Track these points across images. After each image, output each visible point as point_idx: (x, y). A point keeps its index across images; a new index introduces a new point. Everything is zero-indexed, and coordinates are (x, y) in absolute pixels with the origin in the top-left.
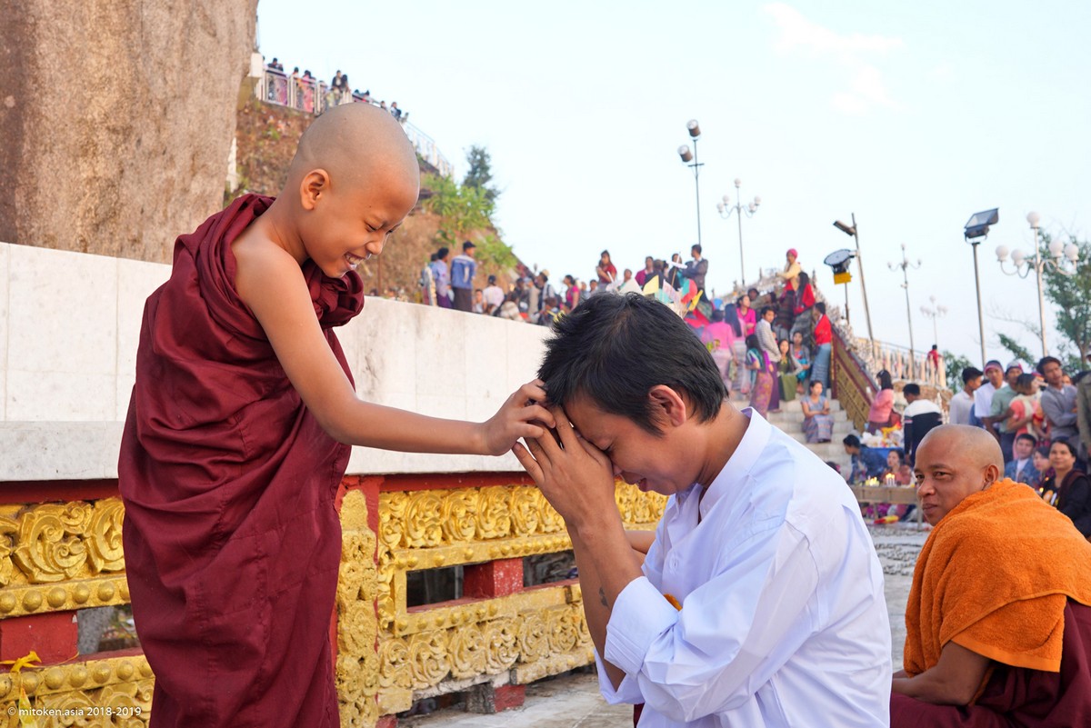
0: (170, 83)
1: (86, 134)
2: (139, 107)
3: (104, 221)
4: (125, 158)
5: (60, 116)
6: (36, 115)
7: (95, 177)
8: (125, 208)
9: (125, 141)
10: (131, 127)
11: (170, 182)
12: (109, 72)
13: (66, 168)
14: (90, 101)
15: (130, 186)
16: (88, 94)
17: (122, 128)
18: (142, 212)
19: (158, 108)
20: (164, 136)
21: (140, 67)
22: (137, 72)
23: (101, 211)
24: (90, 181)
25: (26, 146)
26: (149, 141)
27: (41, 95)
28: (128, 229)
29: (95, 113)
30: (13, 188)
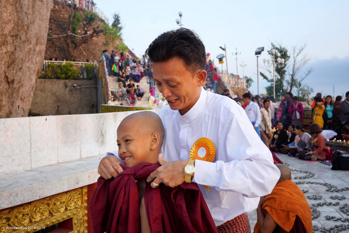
0: (29, 19)
1: (4, 38)
2: (20, 28)
3: (11, 65)
4: (16, 44)
7: (7, 52)
8: (17, 60)
9: (16, 39)
10: (18, 34)
11: (30, 49)
12: (10, 18)
14: (4, 28)
15: (18, 52)
16: (4, 26)
17: (15, 35)
18: (22, 60)
19: (26, 27)
20: (28, 36)
21: (20, 15)
22: (19, 17)
23: (10, 62)
24: (6, 53)
26: (23, 38)
28: (18, 66)
29: (6, 31)
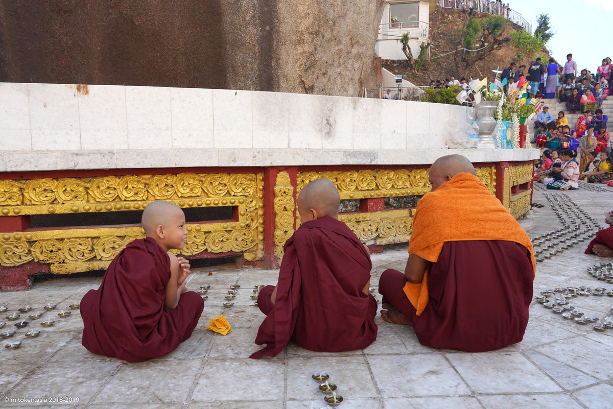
0: (336, 11)
1: (300, 36)
2: (322, 23)
3: (309, 68)
4: (317, 44)
5: (288, 30)
6: (278, 32)
7: (304, 52)
8: (318, 62)
9: (316, 37)
10: (319, 31)
11: (340, 50)
12: (308, 11)
13: (292, 50)
14: (300, 23)
15: (320, 53)
16: (299, 21)
17: (315, 32)
18: (327, 63)
19: (331, 22)
20: (335, 33)
21: (322, 7)
22: (320, 9)
23: (308, 64)
24: (302, 54)
25: (275, 44)
26: (328, 35)
27: (280, 24)
28: (320, 70)
29: (302, 28)
30: (271, 59)
